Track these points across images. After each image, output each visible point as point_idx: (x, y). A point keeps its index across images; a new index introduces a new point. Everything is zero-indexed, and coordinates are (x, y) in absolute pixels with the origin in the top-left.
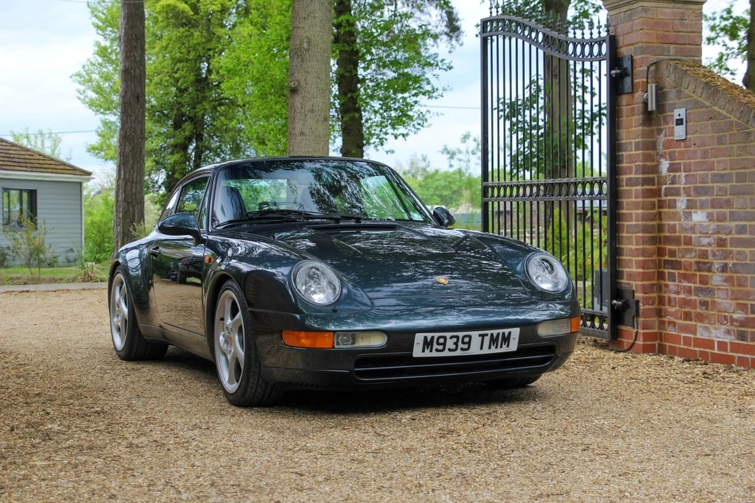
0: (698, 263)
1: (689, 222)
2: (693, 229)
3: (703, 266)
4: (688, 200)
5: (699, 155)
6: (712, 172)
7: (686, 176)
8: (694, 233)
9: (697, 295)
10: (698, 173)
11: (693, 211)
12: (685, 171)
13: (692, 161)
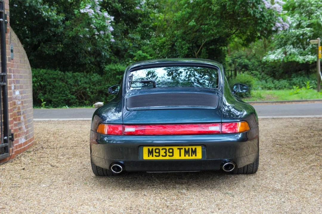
0: (18, 112)
1: (15, 95)
2: (16, 98)
3: (19, 113)
4: (14, 86)
5: (16, 66)
6: (20, 74)
7: (14, 75)
8: (16, 100)
9: (18, 126)
10: (17, 74)
11: (16, 90)
12: (13, 73)
13: (15, 69)
